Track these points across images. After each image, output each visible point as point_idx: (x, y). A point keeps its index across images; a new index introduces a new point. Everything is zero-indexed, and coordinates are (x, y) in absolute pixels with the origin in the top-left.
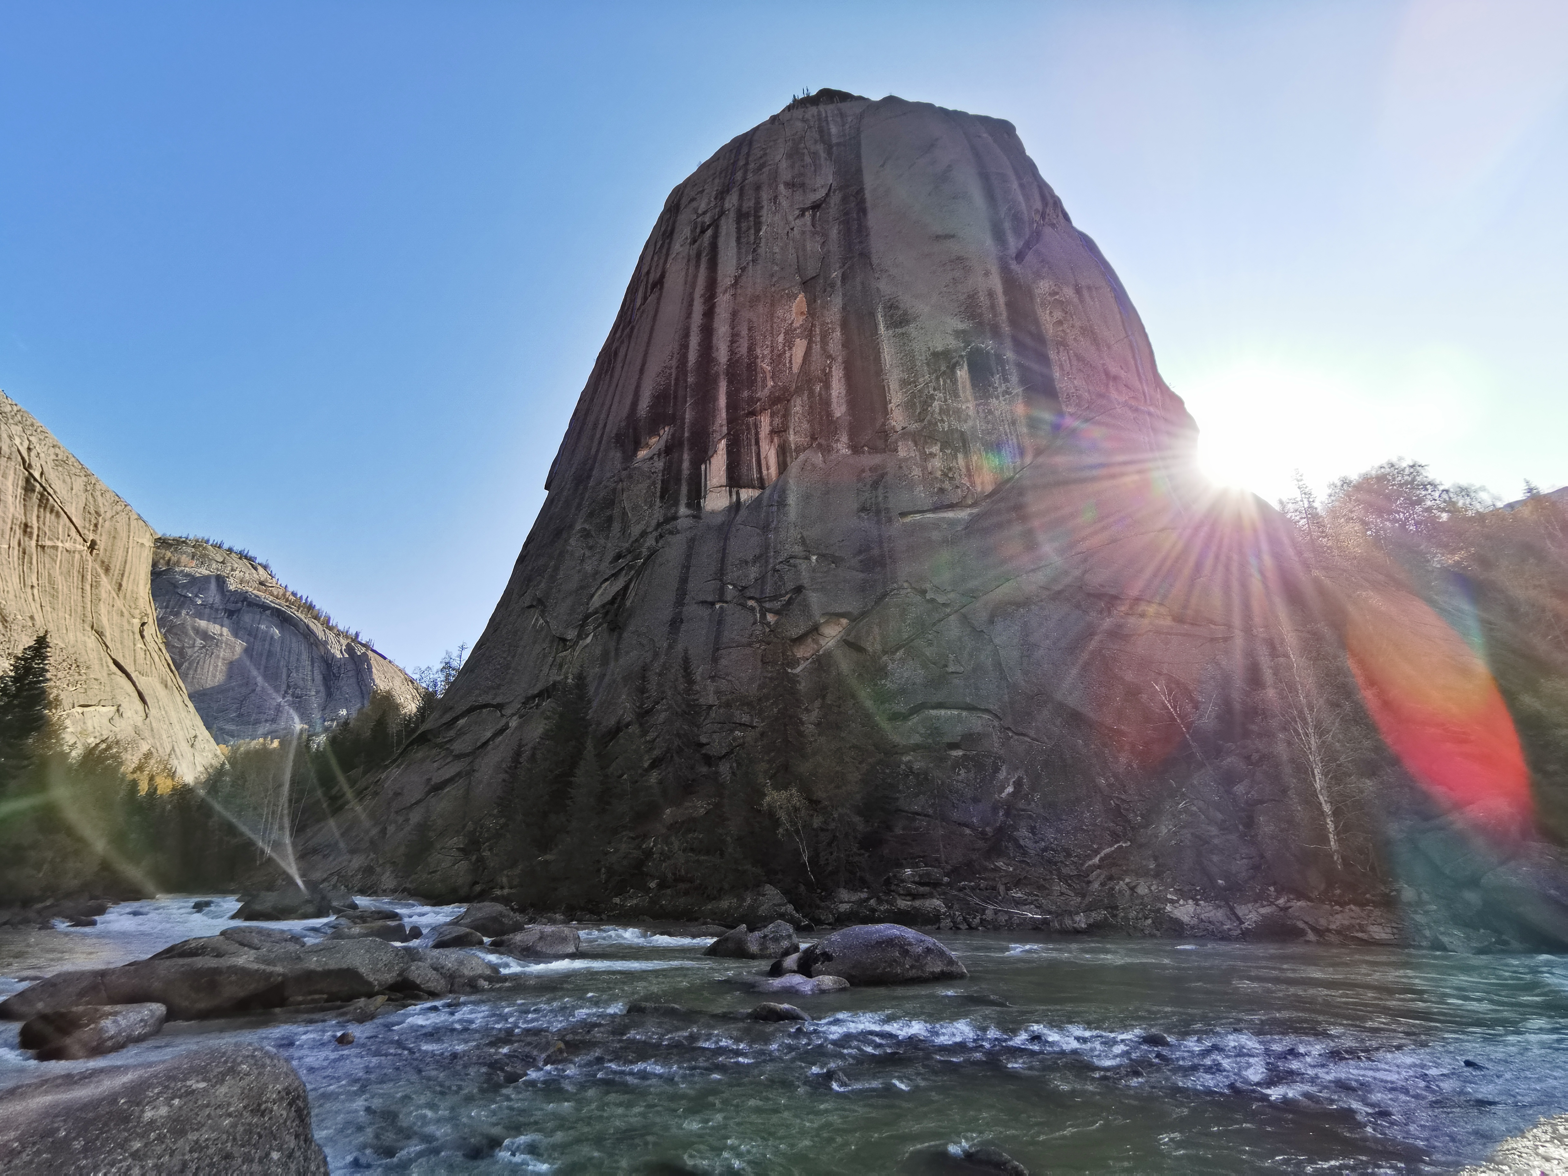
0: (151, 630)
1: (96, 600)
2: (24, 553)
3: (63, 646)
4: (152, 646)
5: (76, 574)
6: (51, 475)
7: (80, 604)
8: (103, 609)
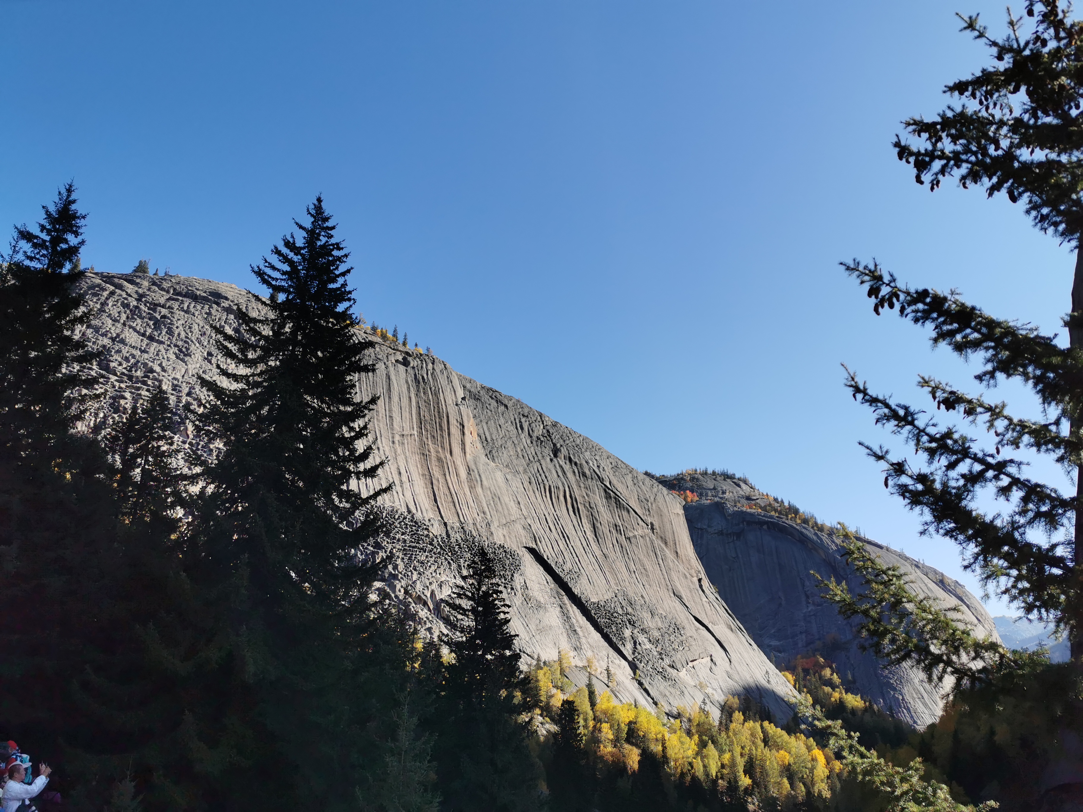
0: (706, 583)
1: (669, 570)
2: (622, 547)
3: (664, 614)
4: (712, 597)
5: (651, 553)
6: (614, 481)
7: (662, 577)
8: (674, 576)
